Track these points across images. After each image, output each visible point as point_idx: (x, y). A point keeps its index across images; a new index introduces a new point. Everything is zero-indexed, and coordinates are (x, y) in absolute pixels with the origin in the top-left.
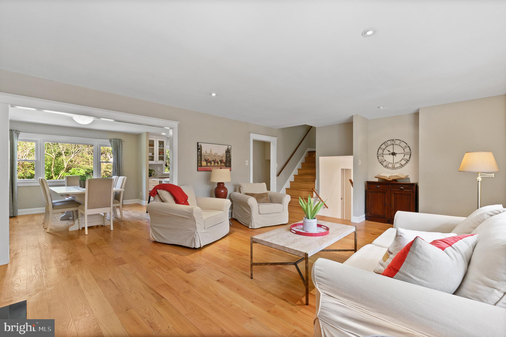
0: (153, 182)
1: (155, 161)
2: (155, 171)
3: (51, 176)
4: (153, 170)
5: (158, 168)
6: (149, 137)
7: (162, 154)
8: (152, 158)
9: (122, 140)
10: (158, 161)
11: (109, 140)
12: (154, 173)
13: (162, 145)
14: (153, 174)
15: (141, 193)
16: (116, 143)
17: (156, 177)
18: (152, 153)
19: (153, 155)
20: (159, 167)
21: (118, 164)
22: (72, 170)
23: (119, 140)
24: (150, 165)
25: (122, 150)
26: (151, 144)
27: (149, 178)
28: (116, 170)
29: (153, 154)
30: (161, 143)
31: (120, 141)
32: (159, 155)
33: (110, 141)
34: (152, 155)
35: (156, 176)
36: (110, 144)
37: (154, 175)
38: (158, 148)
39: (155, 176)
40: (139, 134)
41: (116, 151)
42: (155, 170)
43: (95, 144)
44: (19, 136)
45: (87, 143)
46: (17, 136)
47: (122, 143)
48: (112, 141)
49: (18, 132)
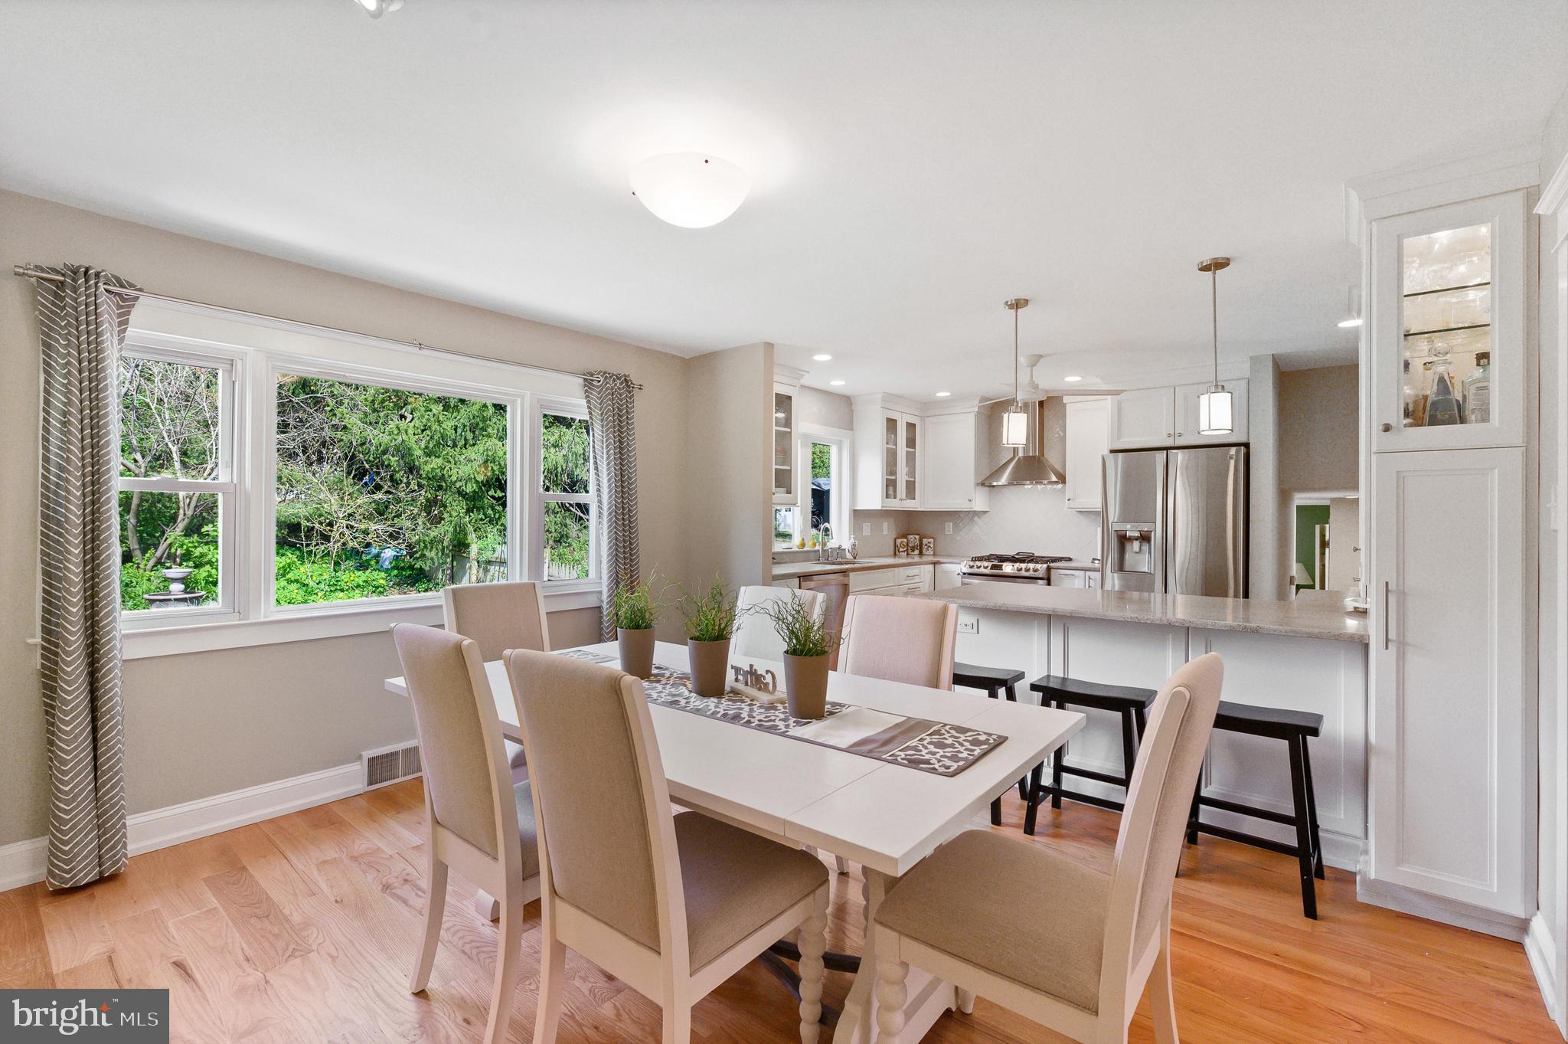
9: (632, 383)
11: (580, 380)
16: (615, 395)
33: (588, 384)
36: (584, 402)
44: (132, 318)
45: (488, 391)
46: (119, 315)
47: (633, 396)
48: (597, 387)
49: (125, 293)
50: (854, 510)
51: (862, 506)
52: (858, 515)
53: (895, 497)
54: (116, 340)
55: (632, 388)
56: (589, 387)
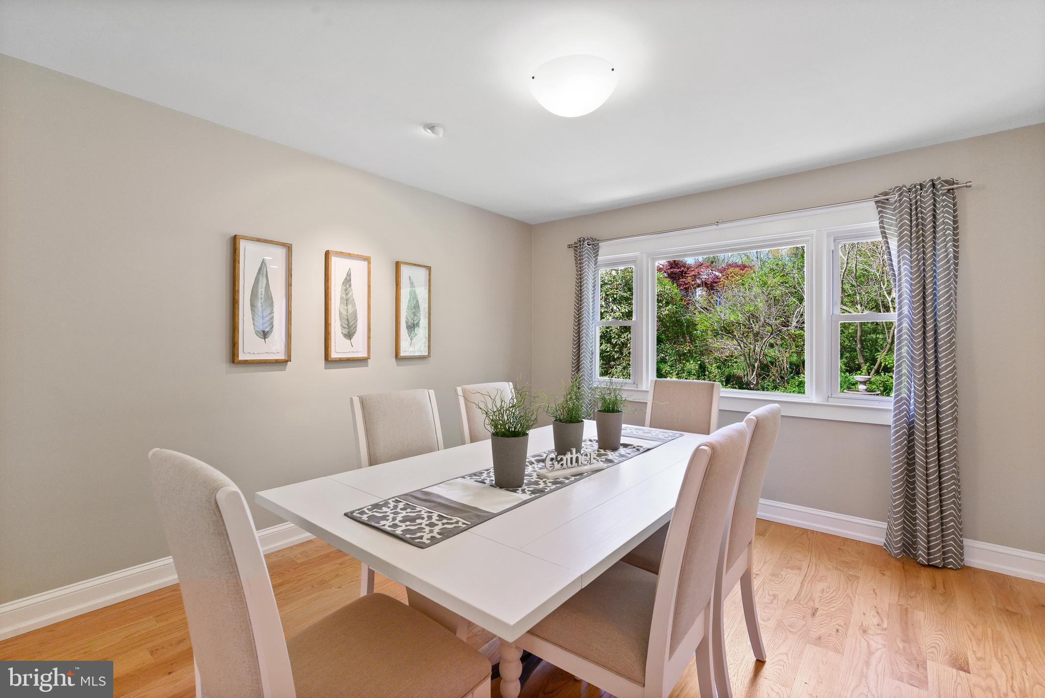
9: (953, 183)
16: (915, 209)
21: (924, 322)
23: (934, 185)
28: (912, 359)
31: (942, 189)
33: (882, 204)
41: (911, 251)
43: (812, 236)
44: (599, 253)
46: (594, 253)
47: (954, 199)
48: (891, 205)
49: (594, 244)
54: (593, 264)
55: (949, 190)
56: (882, 207)
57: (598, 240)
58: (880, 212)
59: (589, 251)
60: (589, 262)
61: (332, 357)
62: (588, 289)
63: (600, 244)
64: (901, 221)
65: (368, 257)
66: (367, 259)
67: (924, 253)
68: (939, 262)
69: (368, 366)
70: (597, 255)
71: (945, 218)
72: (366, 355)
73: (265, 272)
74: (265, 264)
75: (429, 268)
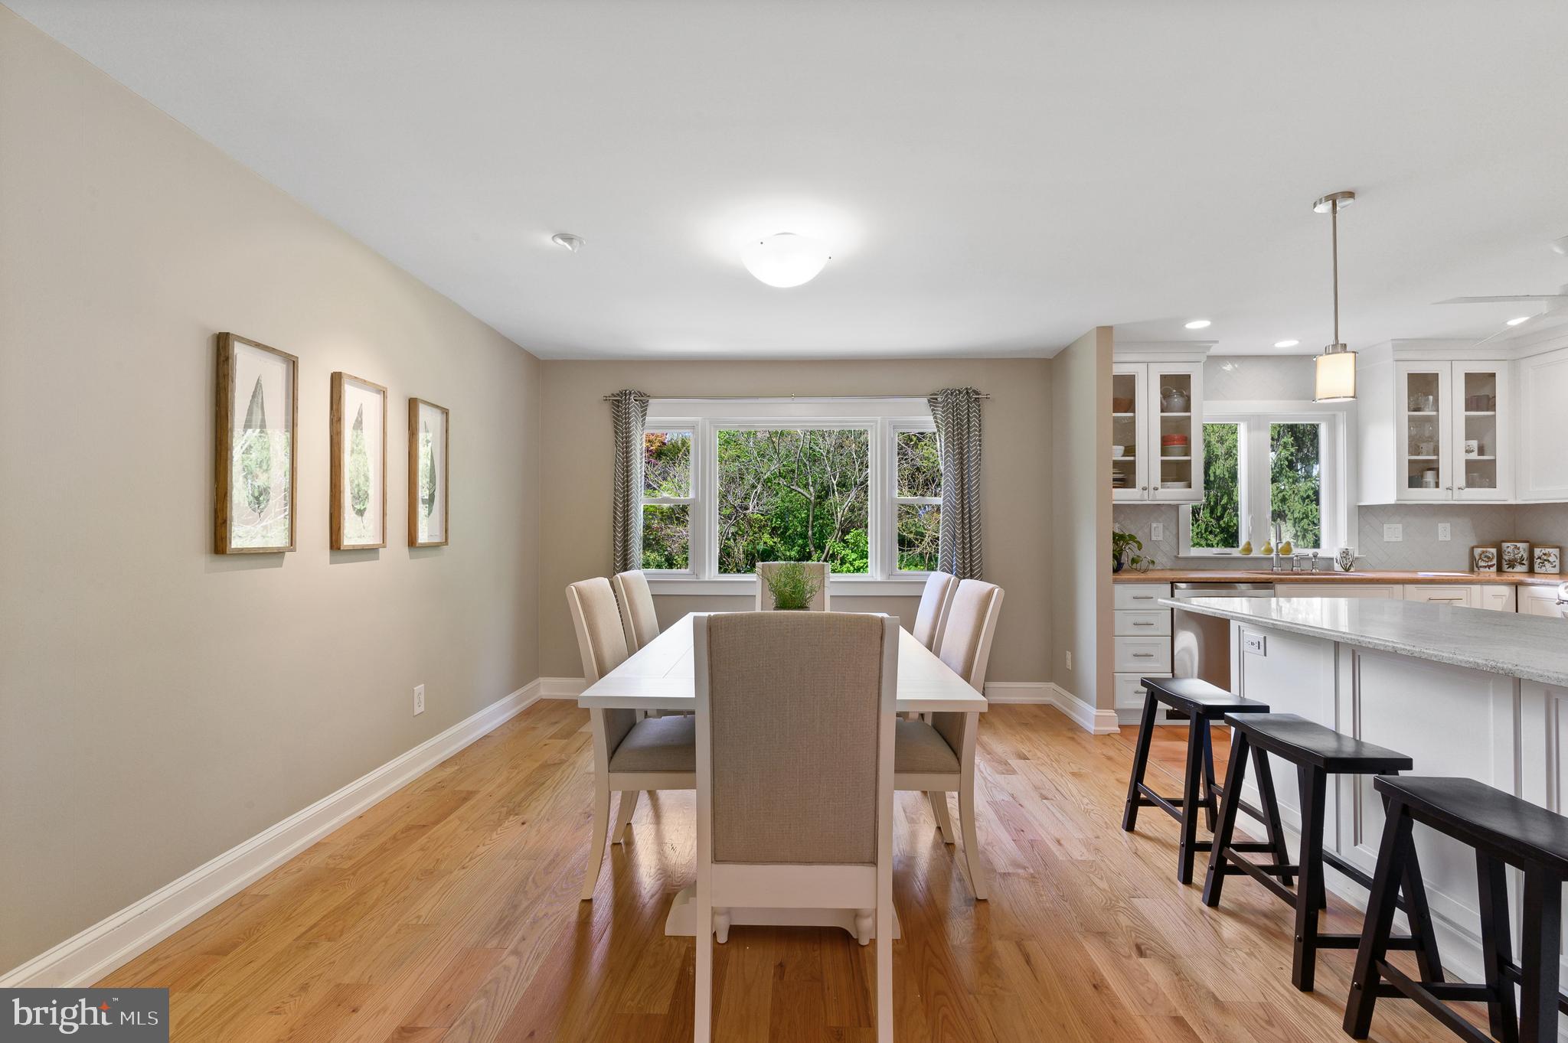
0: (1136, 604)
1: (1144, 489)
2: (1138, 542)
3: (808, 550)
4: (1132, 537)
5: (1154, 525)
6: (1115, 359)
7: (1177, 447)
8: (1125, 476)
9: (979, 394)
10: (1156, 489)
11: (925, 400)
12: (1138, 553)
13: (1177, 400)
14: (1134, 561)
15: (1069, 655)
16: (956, 408)
17: (1150, 575)
18: (1122, 448)
19: (1132, 458)
20: (1158, 522)
21: (962, 506)
22: (852, 534)
23: (967, 392)
24: (1118, 509)
25: (980, 441)
26: (1124, 397)
27: (1115, 581)
28: (954, 537)
29: (1130, 450)
30: (1176, 388)
31: (972, 397)
32: (1164, 453)
33: (933, 402)
34: (1123, 456)
35: (1145, 571)
36: (931, 418)
37: (1134, 566)
38: (1156, 415)
39: (1143, 568)
40: (1063, 350)
41: (953, 445)
42: (1140, 537)
43: (876, 422)
44: (648, 412)
45: (847, 422)
46: (642, 412)
47: (979, 406)
48: (940, 403)
49: (643, 399)
50: (1359, 506)
51: (1371, 499)
52: (1366, 515)
53: (1437, 485)
54: (640, 425)
55: (976, 398)
56: (934, 406)
57: (649, 396)
58: (933, 410)
59: (636, 408)
60: (636, 423)
61: (345, 544)
62: (636, 455)
63: (651, 401)
64: (947, 419)
65: (383, 388)
66: (383, 392)
67: (961, 448)
68: (972, 457)
69: (378, 559)
70: (645, 414)
71: (974, 422)
72: (378, 541)
73: (260, 401)
74: (261, 386)
75: (445, 412)
